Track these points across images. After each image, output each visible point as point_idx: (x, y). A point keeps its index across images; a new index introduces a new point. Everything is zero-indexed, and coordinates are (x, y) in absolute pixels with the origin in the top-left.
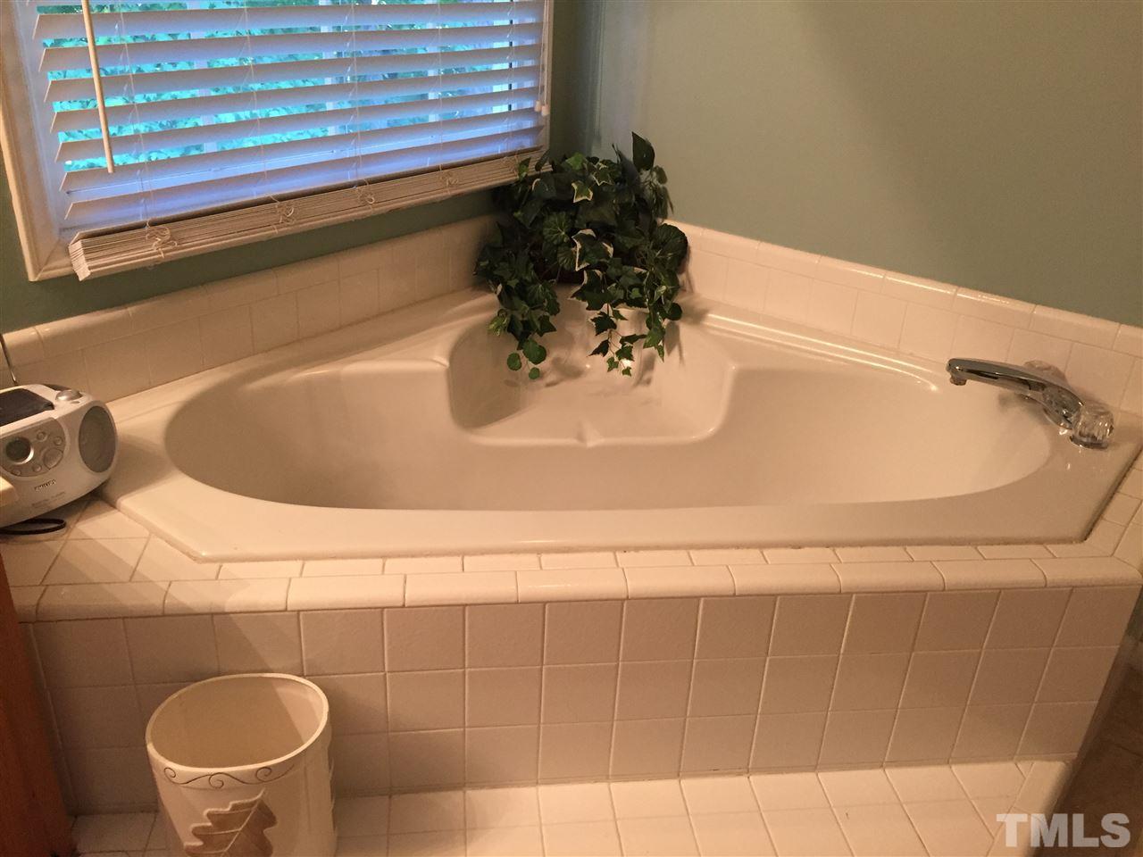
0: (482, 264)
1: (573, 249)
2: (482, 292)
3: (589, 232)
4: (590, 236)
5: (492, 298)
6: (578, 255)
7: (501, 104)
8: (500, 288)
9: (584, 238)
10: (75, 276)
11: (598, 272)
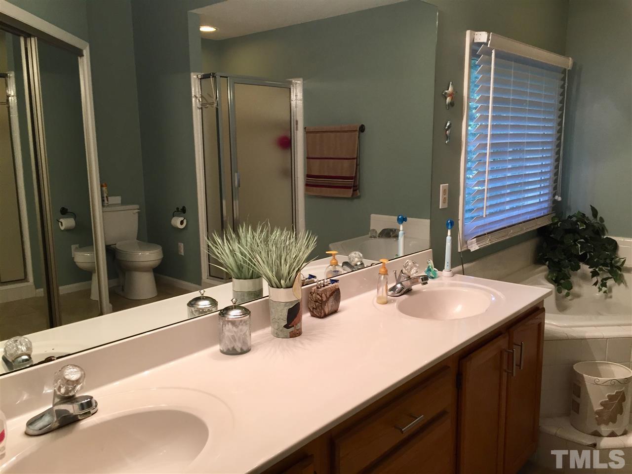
0: (540, 254)
1: (577, 247)
2: (540, 265)
3: (582, 240)
4: (583, 242)
5: (544, 267)
6: (580, 249)
7: (536, 199)
8: (547, 262)
9: (580, 243)
10: (470, 250)
11: (592, 254)
